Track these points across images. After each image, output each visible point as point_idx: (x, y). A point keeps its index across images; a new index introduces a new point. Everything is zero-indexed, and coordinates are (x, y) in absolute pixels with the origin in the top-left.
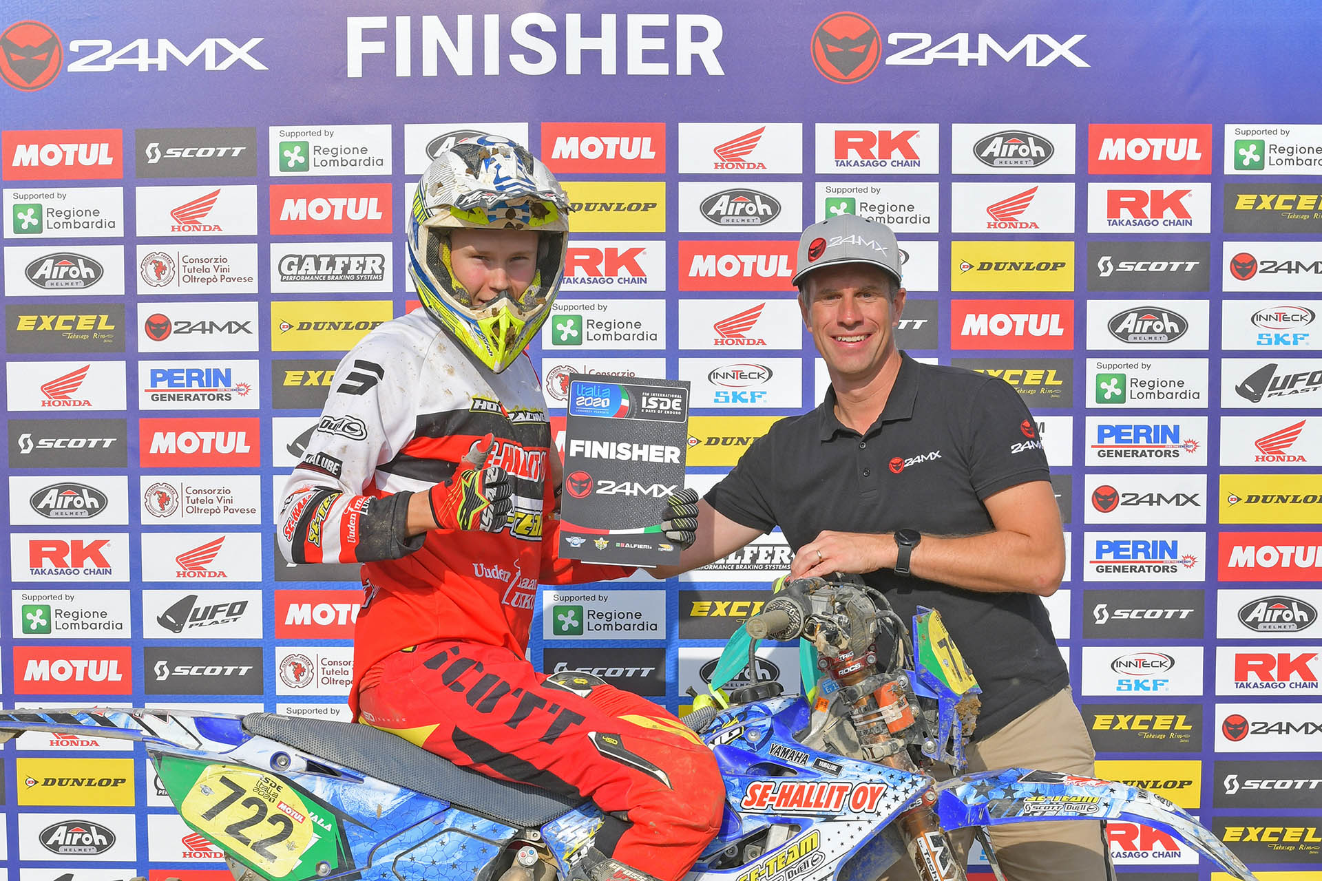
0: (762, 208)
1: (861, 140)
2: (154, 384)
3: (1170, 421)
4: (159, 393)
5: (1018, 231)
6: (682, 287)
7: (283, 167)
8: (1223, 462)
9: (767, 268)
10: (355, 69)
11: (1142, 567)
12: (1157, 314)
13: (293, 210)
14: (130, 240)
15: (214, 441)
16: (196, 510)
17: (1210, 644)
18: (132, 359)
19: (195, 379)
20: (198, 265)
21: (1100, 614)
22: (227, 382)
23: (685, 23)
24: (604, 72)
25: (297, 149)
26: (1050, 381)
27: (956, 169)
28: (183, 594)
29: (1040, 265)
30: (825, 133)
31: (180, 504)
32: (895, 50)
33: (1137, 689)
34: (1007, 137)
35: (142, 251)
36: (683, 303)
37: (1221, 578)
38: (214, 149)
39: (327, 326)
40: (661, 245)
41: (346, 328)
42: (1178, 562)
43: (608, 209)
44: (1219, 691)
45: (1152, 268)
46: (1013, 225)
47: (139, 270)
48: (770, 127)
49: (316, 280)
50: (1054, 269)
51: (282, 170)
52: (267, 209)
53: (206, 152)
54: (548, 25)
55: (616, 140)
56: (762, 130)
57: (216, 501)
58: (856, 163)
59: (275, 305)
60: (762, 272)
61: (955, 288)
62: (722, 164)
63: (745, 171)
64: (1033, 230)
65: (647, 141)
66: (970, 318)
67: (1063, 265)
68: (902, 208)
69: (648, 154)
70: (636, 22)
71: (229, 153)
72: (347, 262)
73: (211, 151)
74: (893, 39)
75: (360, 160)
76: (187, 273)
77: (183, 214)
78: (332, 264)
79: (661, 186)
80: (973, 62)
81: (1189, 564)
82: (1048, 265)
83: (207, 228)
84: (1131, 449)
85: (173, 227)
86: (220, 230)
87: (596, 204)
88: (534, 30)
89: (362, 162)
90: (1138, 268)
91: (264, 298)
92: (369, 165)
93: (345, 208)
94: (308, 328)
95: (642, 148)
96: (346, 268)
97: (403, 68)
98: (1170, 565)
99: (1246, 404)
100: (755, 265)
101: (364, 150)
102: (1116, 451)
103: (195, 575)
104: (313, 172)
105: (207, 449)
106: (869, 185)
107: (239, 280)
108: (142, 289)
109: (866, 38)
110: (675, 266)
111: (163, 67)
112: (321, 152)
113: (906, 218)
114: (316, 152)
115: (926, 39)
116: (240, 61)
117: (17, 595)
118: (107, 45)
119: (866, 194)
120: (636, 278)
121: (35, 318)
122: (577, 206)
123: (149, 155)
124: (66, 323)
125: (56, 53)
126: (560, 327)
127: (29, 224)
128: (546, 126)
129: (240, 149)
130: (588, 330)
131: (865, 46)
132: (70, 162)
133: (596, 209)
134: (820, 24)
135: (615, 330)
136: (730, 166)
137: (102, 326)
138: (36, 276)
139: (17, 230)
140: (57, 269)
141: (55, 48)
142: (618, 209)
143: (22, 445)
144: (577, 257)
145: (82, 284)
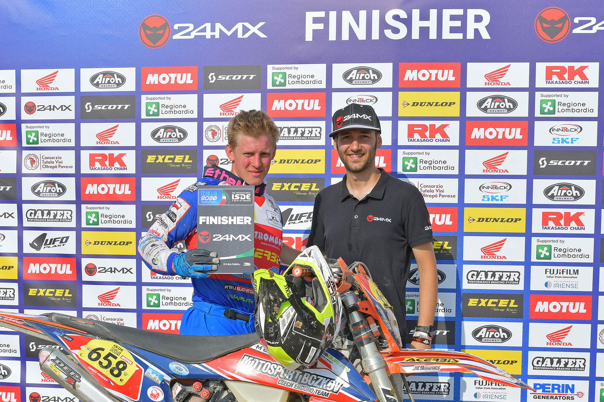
0: (508, 104)
1: (559, 71)
6: (467, 143)
7: (274, 84)
9: (510, 134)
10: (309, 37)
13: (278, 105)
14: (200, 120)
23: (472, 13)
24: (430, 38)
25: (281, 76)
30: (541, 67)
32: (577, 25)
35: (206, 125)
36: (468, 152)
38: (241, 76)
39: (293, 161)
40: (457, 123)
41: (302, 162)
43: (431, 105)
47: (204, 134)
48: (513, 64)
49: (288, 139)
51: (273, 86)
52: (265, 105)
53: (237, 77)
54: (403, 15)
55: (436, 71)
56: (509, 66)
58: (556, 82)
60: (507, 136)
62: (489, 83)
63: (500, 86)
65: (451, 72)
68: (579, 104)
69: (452, 78)
70: (447, 13)
71: (248, 78)
72: (303, 131)
73: (240, 77)
74: (576, 20)
75: (311, 81)
77: (225, 107)
78: (296, 131)
79: (458, 94)
83: (237, 114)
85: (221, 113)
87: (425, 103)
88: (396, 18)
92: (315, 83)
93: (303, 104)
94: (284, 162)
95: (449, 75)
96: (303, 133)
97: (332, 36)
100: (504, 133)
101: (313, 76)
104: (288, 87)
106: (563, 93)
108: (206, 143)
109: (563, 20)
110: (464, 133)
111: (217, 36)
112: (292, 77)
113: (581, 109)
114: (290, 77)
115: (594, 20)
116: (254, 33)
117: (144, 288)
118: (191, 26)
119: (561, 98)
120: (444, 139)
121: (155, 156)
122: (416, 103)
123: (210, 78)
124: (169, 159)
125: (168, 29)
126: (406, 163)
127: (153, 111)
128: (401, 65)
129: (253, 76)
130: (420, 165)
131: (562, 24)
132: (173, 82)
133: (425, 105)
134: (539, 14)
135: (433, 165)
136: (492, 84)
137: (186, 161)
138: (156, 137)
139: (148, 114)
140: (165, 133)
141: (167, 28)
142: (436, 105)
143: (148, 217)
144: (415, 129)
145: (177, 140)
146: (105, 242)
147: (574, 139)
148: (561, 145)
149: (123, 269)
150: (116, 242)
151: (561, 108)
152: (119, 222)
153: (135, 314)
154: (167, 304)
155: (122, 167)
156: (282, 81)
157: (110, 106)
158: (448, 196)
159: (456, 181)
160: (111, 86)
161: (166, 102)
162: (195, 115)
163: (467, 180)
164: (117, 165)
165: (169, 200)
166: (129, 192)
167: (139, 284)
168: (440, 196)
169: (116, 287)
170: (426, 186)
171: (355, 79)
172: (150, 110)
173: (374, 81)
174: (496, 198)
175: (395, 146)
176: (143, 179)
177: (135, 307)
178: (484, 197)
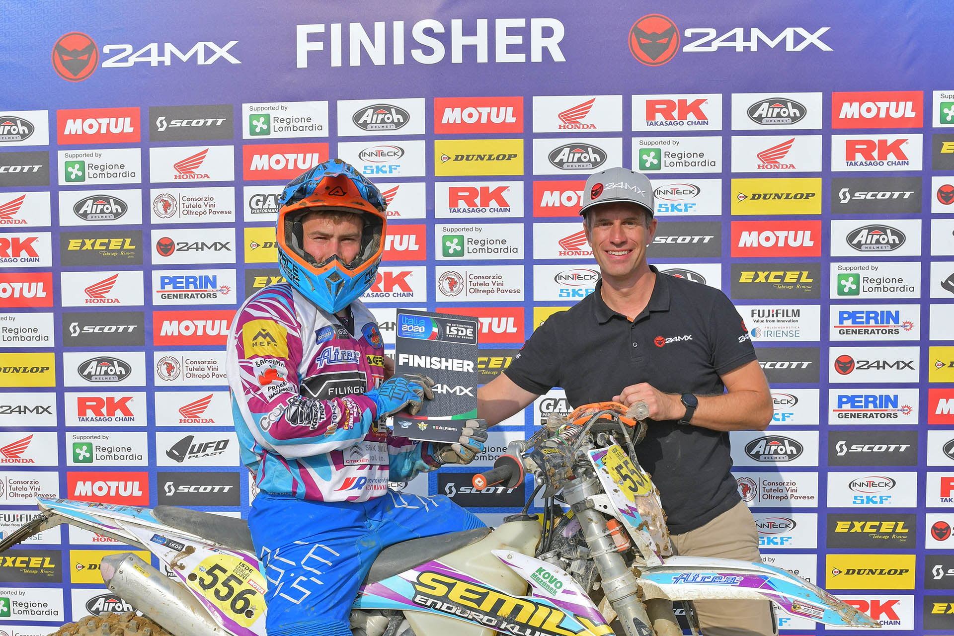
0: (593, 156)
1: (665, 106)
2: (163, 287)
3: (892, 308)
4: (166, 293)
5: (780, 170)
6: (536, 214)
7: (252, 132)
8: (933, 337)
10: (302, 62)
11: (871, 414)
12: (883, 230)
13: (259, 162)
14: (146, 186)
15: (205, 327)
16: (193, 375)
17: (922, 470)
18: (148, 269)
19: (191, 283)
20: (193, 203)
21: (841, 448)
22: (214, 285)
23: (537, 24)
24: (479, 61)
25: (262, 119)
26: (804, 279)
27: (735, 126)
28: (184, 435)
29: (796, 195)
30: (639, 102)
31: (182, 371)
32: (689, 41)
33: (867, 502)
34: (772, 103)
35: (154, 193)
36: (537, 227)
37: (931, 422)
38: (204, 120)
40: (521, 184)
42: (898, 410)
43: (482, 159)
44: (929, 505)
45: (879, 196)
46: (777, 167)
47: (152, 206)
48: (598, 98)
50: (807, 198)
51: (251, 134)
52: (241, 162)
53: (198, 123)
54: (439, 28)
55: (487, 110)
56: (593, 101)
57: (206, 369)
58: (662, 123)
59: (247, 230)
61: (735, 211)
62: (564, 126)
63: (581, 130)
64: (791, 170)
65: (510, 110)
66: (745, 234)
67: (813, 195)
68: (695, 155)
69: (511, 119)
70: (502, 25)
71: (214, 123)
73: (202, 122)
74: (688, 33)
75: (306, 126)
76: (185, 208)
77: (183, 167)
79: (521, 142)
80: (747, 49)
81: (906, 412)
82: (802, 195)
83: (200, 176)
84: (864, 329)
85: (176, 176)
86: (208, 177)
87: (474, 156)
88: (428, 32)
89: (307, 128)
90: (869, 196)
91: (240, 225)
92: (312, 130)
93: (296, 161)
94: (271, 246)
95: (506, 115)
97: (336, 61)
98: (892, 413)
99: (949, 295)
101: (309, 120)
102: (852, 330)
103: (192, 421)
104: (273, 135)
105: (200, 332)
106: (671, 139)
107: (222, 212)
108: (155, 220)
109: (669, 33)
110: (531, 199)
111: (168, 63)
112: (279, 121)
113: (698, 162)
114: (276, 121)
115: (713, 32)
116: (221, 58)
117: (69, 436)
118: (129, 48)
119: (669, 146)
120: (502, 208)
121: (81, 241)
122: (460, 157)
123: (159, 125)
124: (102, 244)
125: (94, 54)
126: (448, 244)
127: (76, 175)
128: (438, 101)
129: (222, 120)
130: (468, 246)
131: (667, 39)
132: (103, 131)
133: (474, 159)
134: (635, 23)
135: (488, 246)
136: (570, 127)
137: (127, 246)
138: (81, 212)
139: (68, 179)
140: (95, 206)
141: (93, 51)
142: (489, 159)
143: (72, 330)
144: (460, 194)
145: (112, 217)
146: (10, 368)
147: (688, 206)
148: (670, 214)
149: (37, 408)
150: (25, 369)
151: (669, 160)
152: (29, 339)
153: (56, 474)
154: (103, 458)
155: (32, 258)
156: (265, 127)
157: (13, 168)
158: (510, 291)
159: (521, 268)
160: (13, 138)
161: (95, 161)
162: (138, 180)
163: (536, 268)
164: (24, 254)
165: (102, 304)
166: (44, 295)
167: (61, 429)
168: (498, 291)
169: (27, 434)
170: (478, 278)
171: (371, 123)
172: (72, 173)
173: (399, 125)
174: (579, 292)
175: (431, 219)
176: (64, 276)
177: (56, 463)
178: (562, 291)
